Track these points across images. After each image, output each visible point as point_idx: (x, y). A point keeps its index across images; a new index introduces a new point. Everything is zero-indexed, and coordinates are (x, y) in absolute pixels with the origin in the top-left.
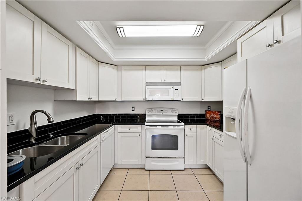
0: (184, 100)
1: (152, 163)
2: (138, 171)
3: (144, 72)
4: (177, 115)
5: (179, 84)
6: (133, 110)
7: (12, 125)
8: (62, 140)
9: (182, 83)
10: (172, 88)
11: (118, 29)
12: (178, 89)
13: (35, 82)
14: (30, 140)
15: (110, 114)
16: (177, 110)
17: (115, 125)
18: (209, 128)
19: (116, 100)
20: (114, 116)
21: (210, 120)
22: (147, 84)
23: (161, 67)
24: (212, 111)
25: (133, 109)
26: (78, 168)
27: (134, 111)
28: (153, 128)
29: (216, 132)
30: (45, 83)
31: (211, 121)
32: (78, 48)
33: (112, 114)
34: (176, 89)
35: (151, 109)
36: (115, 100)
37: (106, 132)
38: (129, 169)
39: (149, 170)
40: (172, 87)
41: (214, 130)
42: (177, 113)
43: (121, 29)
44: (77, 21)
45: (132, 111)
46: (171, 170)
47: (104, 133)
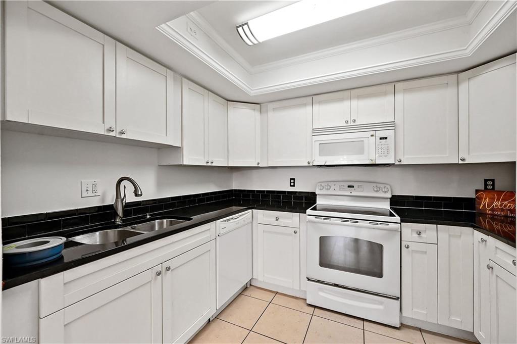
0: (404, 162)
1: (321, 294)
2: (292, 303)
3: (309, 108)
4: (387, 198)
5: (392, 125)
6: (292, 184)
7: (95, 196)
8: (161, 224)
9: (398, 122)
10: (372, 136)
11: (240, 29)
12: (386, 138)
13: (106, 134)
14: (115, 220)
15: (253, 191)
16: (387, 186)
17: (253, 210)
18: (478, 235)
19: (259, 165)
20: (260, 195)
21: (489, 214)
22: (316, 132)
23: (347, 93)
24: (500, 193)
25: (293, 182)
26: (159, 274)
27: (294, 186)
28: (323, 220)
29: (499, 249)
30: (123, 136)
31: (493, 217)
32: (184, 80)
33: (258, 191)
34: (381, 139)
35: (326, 184)
36: (257, 165)
37: (229, 220)
38: (277, 293)
39: (315, 307)
40: (372, 133)
41: (492, 241)
42: (390, 192)
43: (245, 27)
44: (156, 28)
45: (291, 186)
46: (363, 320)
47: (225, 221)
